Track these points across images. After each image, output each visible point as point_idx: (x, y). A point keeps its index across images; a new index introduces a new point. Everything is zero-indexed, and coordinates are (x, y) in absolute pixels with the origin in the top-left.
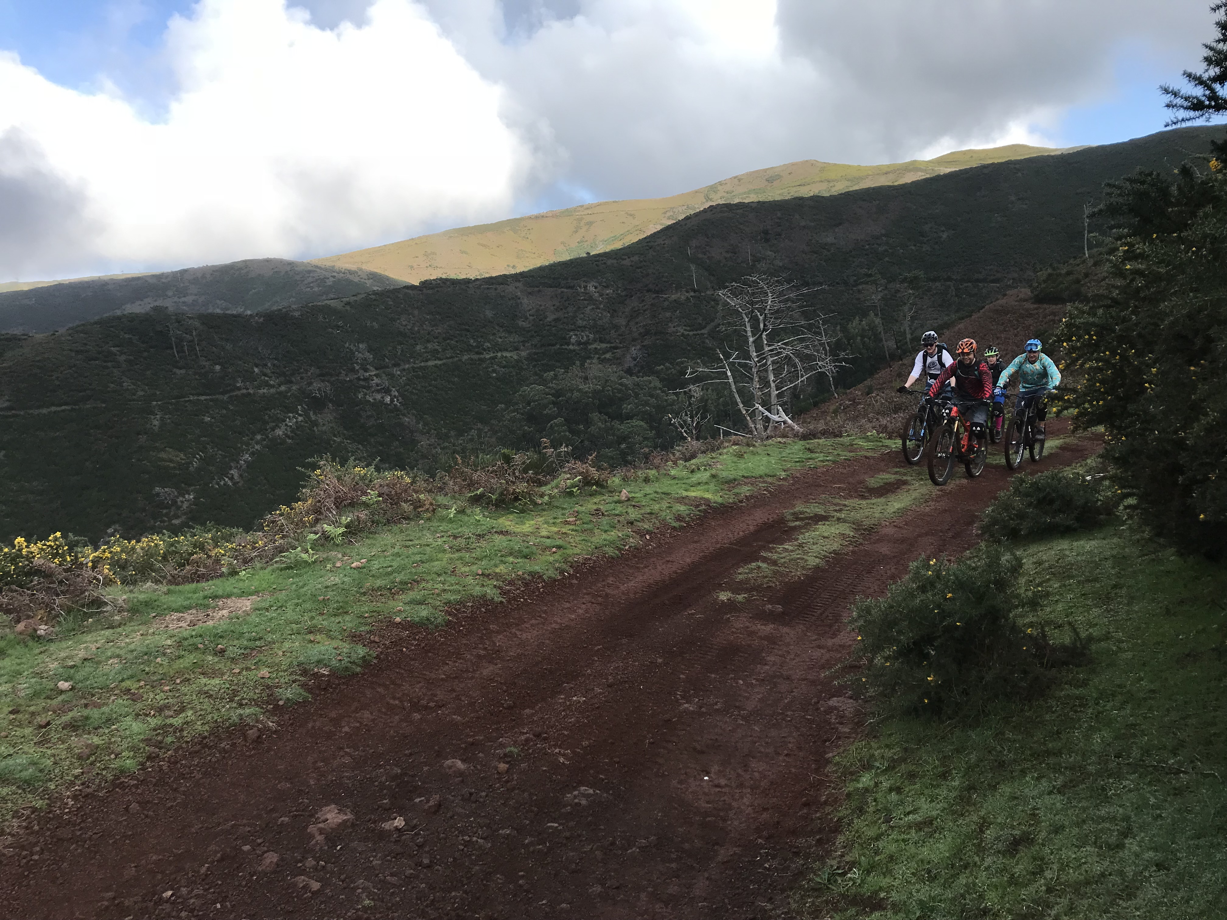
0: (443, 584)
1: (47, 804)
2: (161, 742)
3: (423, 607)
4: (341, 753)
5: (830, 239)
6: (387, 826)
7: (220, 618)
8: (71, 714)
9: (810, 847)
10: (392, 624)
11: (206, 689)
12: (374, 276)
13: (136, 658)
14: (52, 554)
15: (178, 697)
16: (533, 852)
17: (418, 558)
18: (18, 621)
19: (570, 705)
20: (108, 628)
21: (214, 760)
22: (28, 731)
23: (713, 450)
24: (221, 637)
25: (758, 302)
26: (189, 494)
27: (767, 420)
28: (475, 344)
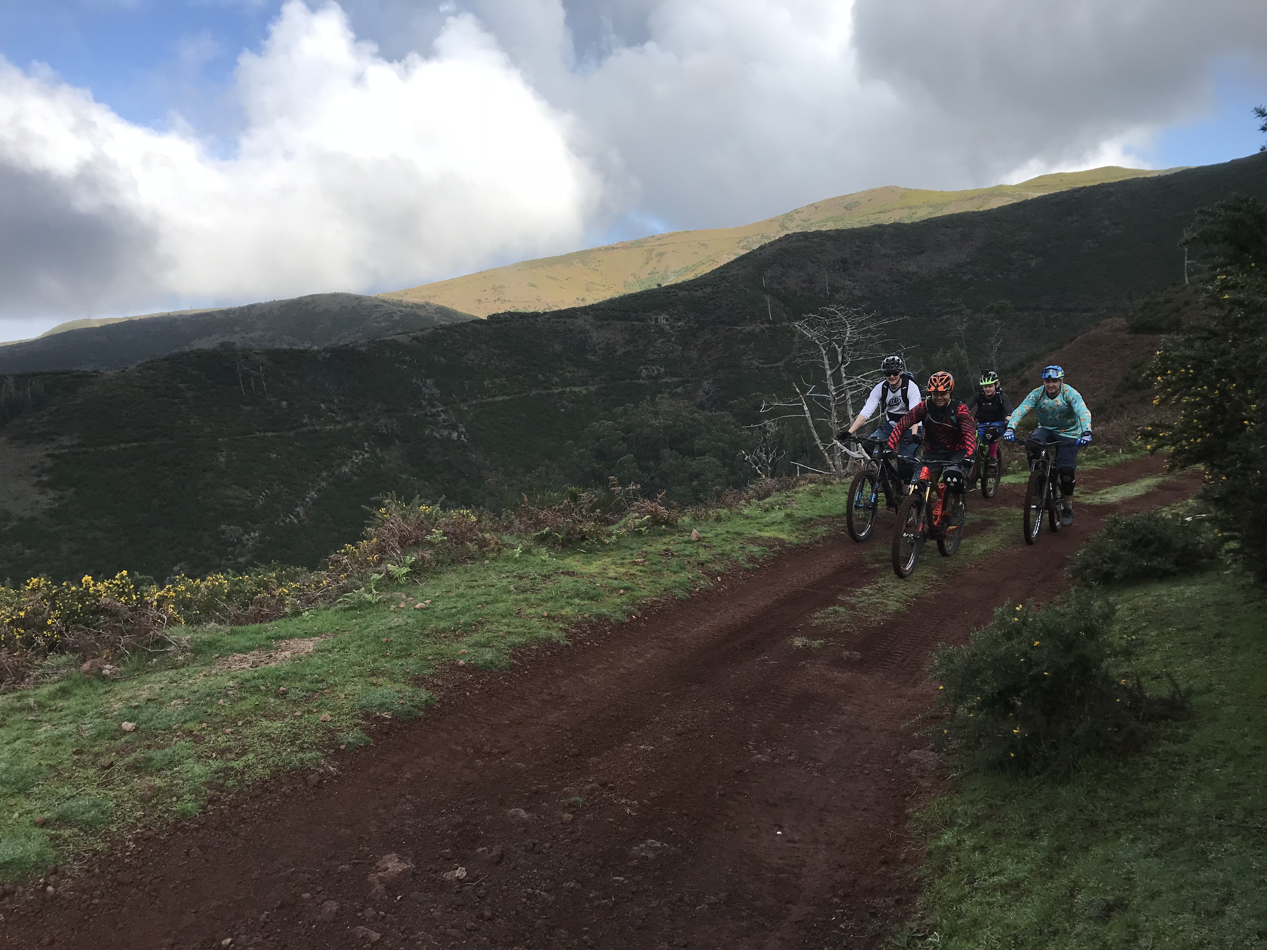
0: (508, 626)
1: (108, 847)
2: (222, 785)
3: (487, 649)
4: (402, 800)
5: (912, 268)
6: (448, 876)
7: (283, 660)
8: (134, 755)
9: (888, 908)
10: (456, 667)
11: (267, 731)
12: (442, 311)
13: (199, 699)
14: (119, 593)
15: (240, 739)
16: (598, 907)
17: (483, 599)
18: (84, 661)
19: (637, 754)
20: (172, 668)
21: (274, 804)
22: (91, 772)
23: (788, 488)
24: (283, 679)
25: (835, 334)
26: (255, 532)
27: (846, 456)
28: (543, 379)
